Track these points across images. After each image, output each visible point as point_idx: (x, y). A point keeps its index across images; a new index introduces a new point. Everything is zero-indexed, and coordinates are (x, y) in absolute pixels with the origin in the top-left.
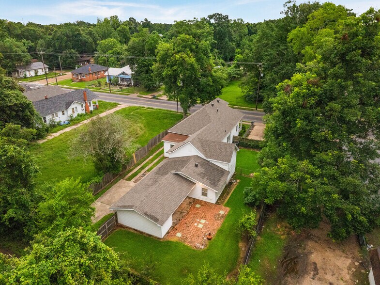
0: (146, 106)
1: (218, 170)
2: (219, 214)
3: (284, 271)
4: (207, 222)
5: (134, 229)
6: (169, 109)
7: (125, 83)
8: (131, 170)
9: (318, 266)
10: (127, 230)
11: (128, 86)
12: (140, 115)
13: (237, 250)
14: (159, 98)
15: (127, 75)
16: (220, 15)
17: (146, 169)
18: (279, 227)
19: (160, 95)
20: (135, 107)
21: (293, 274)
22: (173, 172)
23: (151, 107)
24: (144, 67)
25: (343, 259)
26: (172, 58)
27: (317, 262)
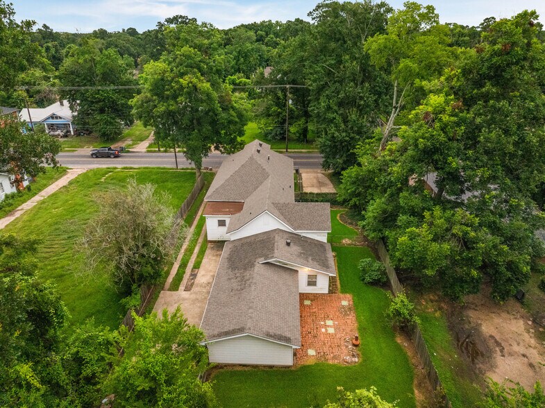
0: (120, 166)
1: (315, 245)
2: (343, 307)
3: (469, 357)
4: (336, 323)
5: (240, 365)
6: (162, 166)
7: (58, 132)
8: (168, 273)
9: (497, 338)
10: (230, 369)
11: (65, 136)
12: (120, 181)
13: (399, 348)
14: (130, 150)
15: (60, 118)
16: (184, 17)
17: (190, 265)
18: (424, 303)
19: (130, 145)
20: (102, 169)
21: (480, 358)
22: (262, 260)
23: (128, 166)
24: (97, 102)
25: (514, 322)
26: (173, 84)
27: (493, 334)
